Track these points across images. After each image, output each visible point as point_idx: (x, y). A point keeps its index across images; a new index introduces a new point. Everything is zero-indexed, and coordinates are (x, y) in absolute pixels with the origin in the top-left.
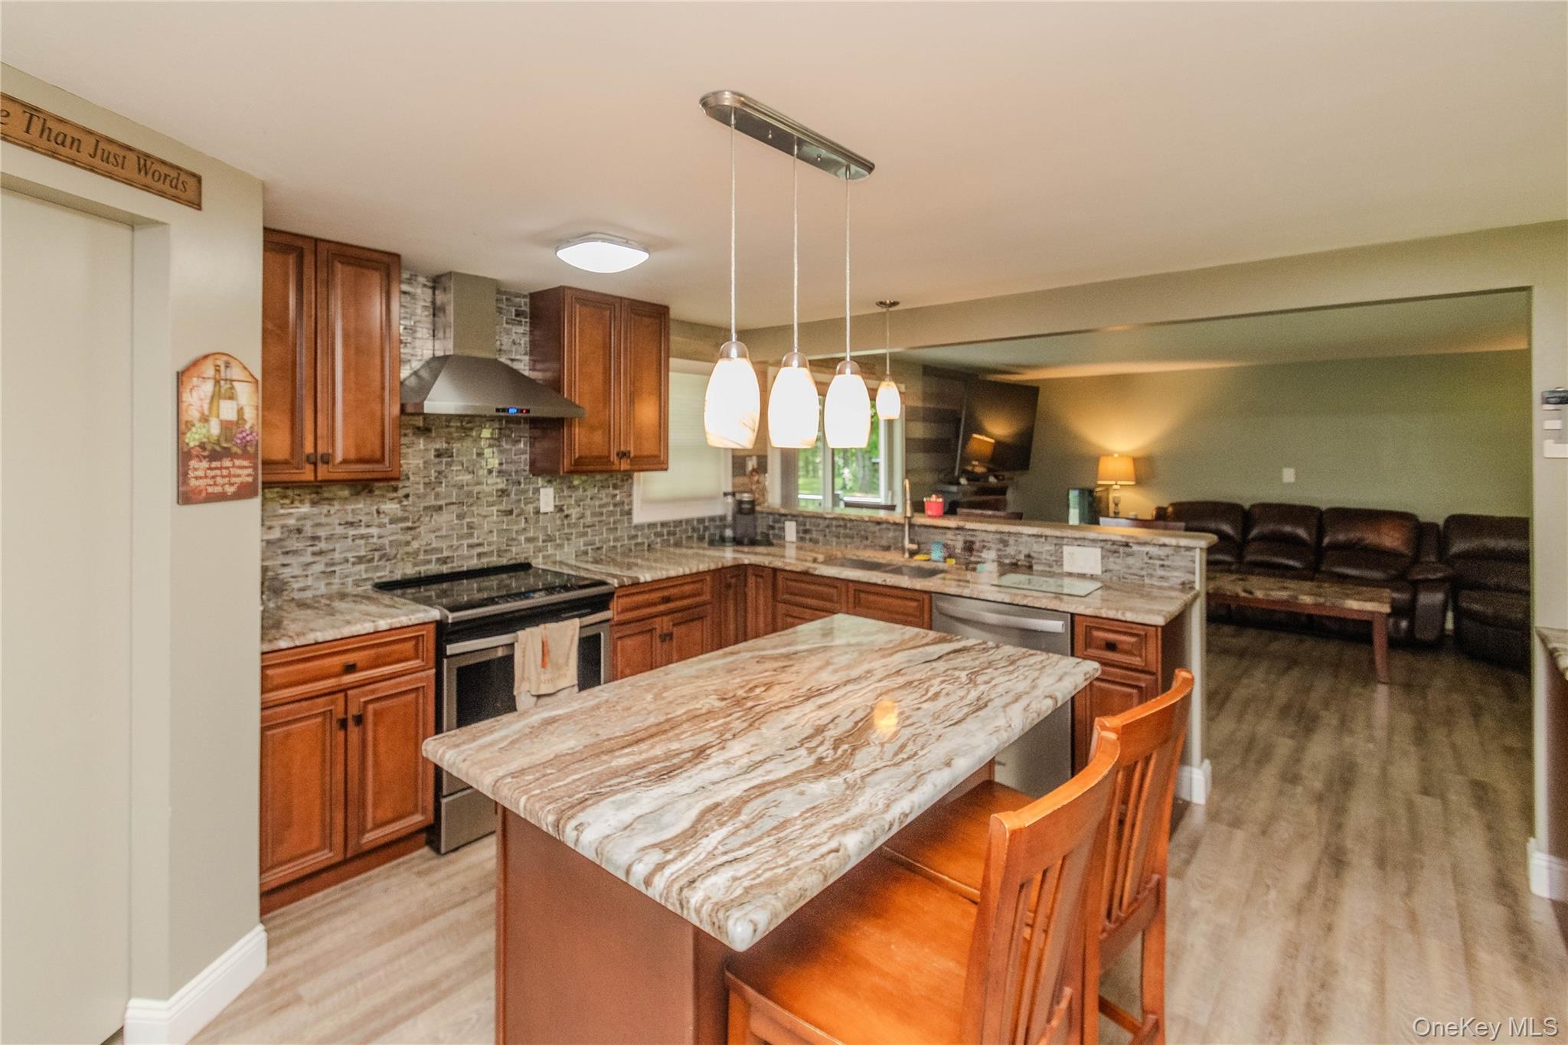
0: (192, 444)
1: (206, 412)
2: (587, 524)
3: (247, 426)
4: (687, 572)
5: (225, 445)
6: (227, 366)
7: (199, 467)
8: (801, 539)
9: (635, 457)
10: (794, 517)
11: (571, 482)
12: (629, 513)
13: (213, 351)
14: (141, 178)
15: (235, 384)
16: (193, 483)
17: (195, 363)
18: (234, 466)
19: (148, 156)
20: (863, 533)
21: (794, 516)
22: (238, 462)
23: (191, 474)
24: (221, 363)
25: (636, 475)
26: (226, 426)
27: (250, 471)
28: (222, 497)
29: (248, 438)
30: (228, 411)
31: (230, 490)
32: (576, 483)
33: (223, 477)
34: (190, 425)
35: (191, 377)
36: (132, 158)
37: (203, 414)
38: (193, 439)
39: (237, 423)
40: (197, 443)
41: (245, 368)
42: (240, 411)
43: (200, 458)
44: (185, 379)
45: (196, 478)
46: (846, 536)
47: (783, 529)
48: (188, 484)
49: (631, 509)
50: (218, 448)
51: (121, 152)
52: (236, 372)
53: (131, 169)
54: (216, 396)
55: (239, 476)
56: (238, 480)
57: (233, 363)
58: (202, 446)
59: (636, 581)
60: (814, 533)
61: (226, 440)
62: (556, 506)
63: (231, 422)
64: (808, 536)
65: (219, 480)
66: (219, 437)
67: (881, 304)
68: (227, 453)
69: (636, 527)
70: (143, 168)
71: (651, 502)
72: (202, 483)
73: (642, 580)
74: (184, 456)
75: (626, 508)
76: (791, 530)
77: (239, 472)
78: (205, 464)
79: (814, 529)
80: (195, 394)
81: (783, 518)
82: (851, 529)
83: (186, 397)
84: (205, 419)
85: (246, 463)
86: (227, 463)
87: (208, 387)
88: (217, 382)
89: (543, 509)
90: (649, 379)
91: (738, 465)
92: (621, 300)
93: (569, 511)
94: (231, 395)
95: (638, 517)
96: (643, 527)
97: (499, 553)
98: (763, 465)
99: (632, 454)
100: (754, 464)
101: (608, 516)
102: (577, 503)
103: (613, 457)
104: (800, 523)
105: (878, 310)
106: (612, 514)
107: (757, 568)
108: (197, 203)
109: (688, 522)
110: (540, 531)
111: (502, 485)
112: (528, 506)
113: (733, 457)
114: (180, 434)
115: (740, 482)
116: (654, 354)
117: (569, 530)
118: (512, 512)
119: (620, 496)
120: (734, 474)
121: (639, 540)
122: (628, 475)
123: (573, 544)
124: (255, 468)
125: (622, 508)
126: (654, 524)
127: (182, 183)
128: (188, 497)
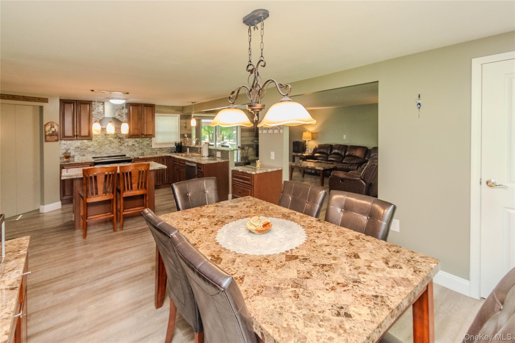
2: (140, 148)
4: (152, 157)
12: (151, 146)
13: (50, 121)
17: (47, 124)
19: (39, 98)
22: (55, 136)
24: (52, 123)
26: (53, 132)
28: (52, 141)
29: (57, 132)
30: (53, 129)
34: (47, 132)
36: (37, 99)
38: (47, 133)
41: (56, 123)
42: (55, 130)
44: (45, 126)
50: (51, 135)
51: (35, 98)
52: (54, 124)
56: (55, 139)
58: (49, 134)
59: (138, 157)
62: (132, 144)
65: (52, 139)
66: (51, 133)
68: (53, 135)
69: (153, 149)
70: (39, 100)
71: (156, 144)
72: (49, 139)
73: (140, 158)
74: (46, 136)
75: (150, 145)
76: (188, 149)
78: (49, 137)
79: (192, 149)
80: (47, 128)
81: (187, 147)
84: (49, 131)
86: (53, 137)
87: (50, 127)
89: (129, 145)
90: (150, 119)
91: (182, 136)
92: (142, 104)
93: (136, 145)
94: (54, 127)
95: (153, 147)
96: (155, 149)
97: (119, 153)
98: (190, 136)
99: (145, 134)
100: (186, 136)
101: (145, 146)
102: (137, 144)
103: (140, 135)
104: (189, 148)
105: (192, 104)
106: (146, 146)
107: (170, 157)
108: (47, 102)
109: (167, 148)
110: (128, 149)
111: (119, 140)
112: (126, 144)
113: (181, 134)
114: (45, 133)
115: (182, 139)
116: (151, 114)
117: (135, 149)
118: (122, 145)
119: (148, 143)
120: (181, 138)
121: (153, 151)
122: (151, 138)
123: (136, 152)
124: (58, 137)
125: (149, 145)
126: (157, 148)
127: (45, 100)
128: (46, 141)
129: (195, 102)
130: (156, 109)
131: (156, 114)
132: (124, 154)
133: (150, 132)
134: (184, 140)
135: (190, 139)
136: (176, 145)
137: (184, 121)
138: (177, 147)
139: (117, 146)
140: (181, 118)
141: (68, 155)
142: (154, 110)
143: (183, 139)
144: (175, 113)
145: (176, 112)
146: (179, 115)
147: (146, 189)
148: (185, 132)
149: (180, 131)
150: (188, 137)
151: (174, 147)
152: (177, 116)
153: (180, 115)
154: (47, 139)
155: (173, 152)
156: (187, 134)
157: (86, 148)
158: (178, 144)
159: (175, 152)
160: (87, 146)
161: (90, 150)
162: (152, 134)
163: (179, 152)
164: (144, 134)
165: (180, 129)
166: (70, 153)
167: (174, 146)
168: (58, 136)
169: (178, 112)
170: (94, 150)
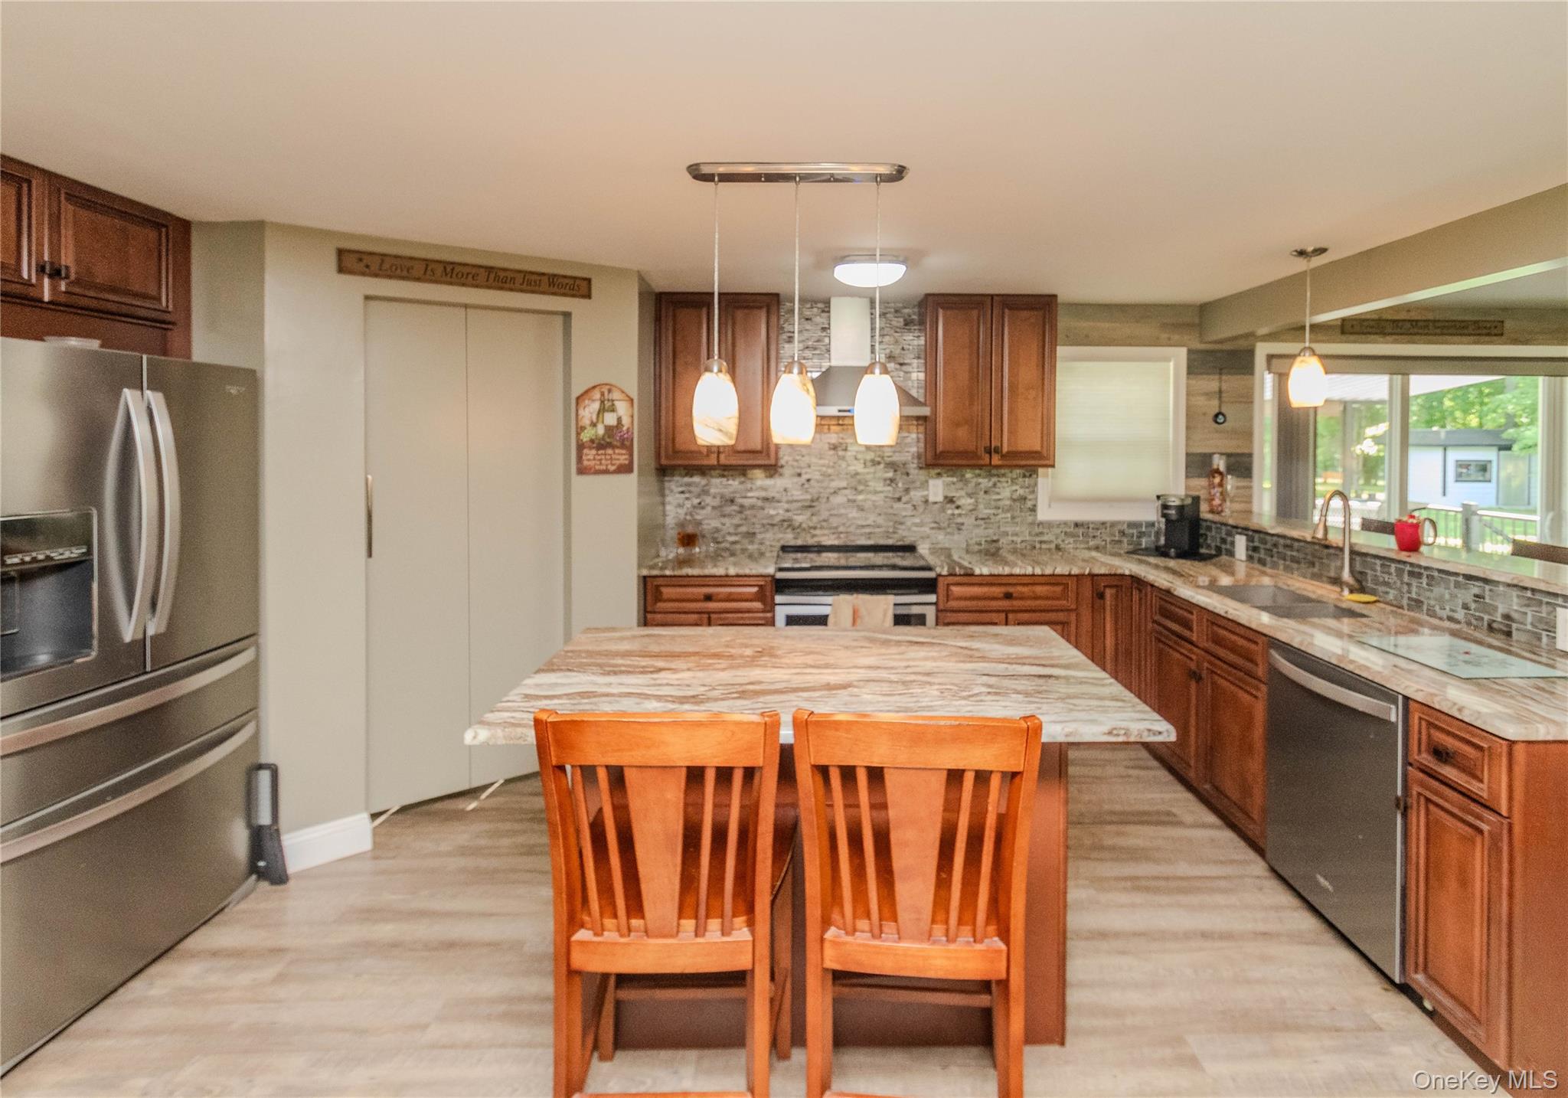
0: (585, 440)
1: (595, 420)
2: (980, 516)
3: (625, 428)
4: (1038, 572)
5: (608, 440)
6: (610, 391)
7: (590, 454)
8: (1250, 558)
9: (1008, 452)
10: (1244, 530)
11: (963, 476)
12: (1034, 510)
13: (599, 383)
14: (552, 289)
15: (616, 403)
16: (586, 463)
17: (587, 392)
18: (614, 453)
19: (555, 275)
20: (1309, 557)
21: (1246, 529)
22: (617, 451)
23: (584, 457)
24: (605, 390)
25: (1041, 470)
26: (608, 429)
27: (627, 457)
28: (606, 472)
29: (626, 436)
30: (610, 419)
31: (612, 468)
32: (968, 475)
33: (606, 460)
34: (584, 428)
35: (584, 400)
36: (545, 279)
37: (592, 422)
38: (586, 436)
39: (617, 426)
40: (588, 439)
41: (623, 392)
42: (619, 419)
43: (591, 448)
44: (580, 401)
45: (589, 460)
46: (1294, 560)
47: (1233, 543)
48: (582, 464)
49: (1035, 506)
50: (602, 442)
51: (538, 278)
52: (616, 395)
53: (545, 286)
54: (602, 411)
55: (618, 459)
56: (618, 462)
57: (614, 389)
58: (592, 441)
59: (969, 572)
60: (1262, 551)
61: (609, 437)
62: (946, 497)
63: (613, 427)
64: (1256, 555)
65: (603, 462)
66: (604, 436)
67: (1302, 253)
68: (610, 445)
69: (1040, 524)
70: (552, 284)
71: (1056, 499)
72: (592, 463)
73: (977, 572)
74: (581, 447)
75: (1029, 504)
76: (1241, 543)
77: (618, 457)
78: (594, 452)
79: (1262, 546)
80: (587, 410)
81: (1234, 530)
82: (1298, 551)
83: (581, 412)
84: (594, 425)
85: (624, 452)
86: (610, 451)
87: (596, 406)
88: (602, 402)
89: (931, 499)
90: (1028, 373)
91: (1198, 464)
92: (992, 296)
93: (961, 503)
94: (613, 410)
95: (1043, 514)
96: (1049, 525)
97: (887, 534)
98: (1242, 465)
99: (1005, 449)
100: (1220, 463)
101: (1005, 511)
102: (970, 495)
103: (981, 451)
104: (1250, 539)
105: (1301, 265)
106: (1010, 509)
107: (1137, 581)
108: (588, 296)
109: (1113, 524)
110: (928, 518)
111: (890, 475)
112: (916, 495)
113: (1188, 455)
114: (578, 434)
115: (1200, 484)
116: (1034, 347)
117: (959, 520)
118: (899, 499)
119: (1021, 492)
120: (1188, 476)
121: (1045, 538)
122: (1031, 471)
123: (964, 533)
124: (631, 455)
125: (1025, 504)
126: (1065, 523)
127: (578, 286)
128: (582, 471)
129: (1321, 251)
130: (1063, 322)
131: (1061, 351)
132: (907, 542)
133: (1029, 441)
134: (1212, 486)
135: (1242, 483)
136: (1164, 515)
137: (1211, 383)
138: (1169, 522)
139: (879, 499)
140: (1192, 370)
141: (690, 529)
142: (1054, 327)
143: (1203, 482)
144: (1156, 343)
145: (1164, 336)
146: (1182, 352)
147: (1005, 934)
148: (1217, 445)
149: (1188, 438)
150: (1230, 469)
151: (1152, 524)
152: (1167, 359)
153: (1190, 352)
155: (1147, 551)
156: (1229, 455)
157: (760, 503)
158: (1181, 509)
159: (1161, 552)
160: (763, 494)
161: (772, 512)
162: (1038, 448)
163: (1182, 555)
164: (997, 450)
165: (1188, 428)
166: (699, 523)
167: (1151, 514)
168: (630, 450)
169: (1176, 337)
170: (789, 514)
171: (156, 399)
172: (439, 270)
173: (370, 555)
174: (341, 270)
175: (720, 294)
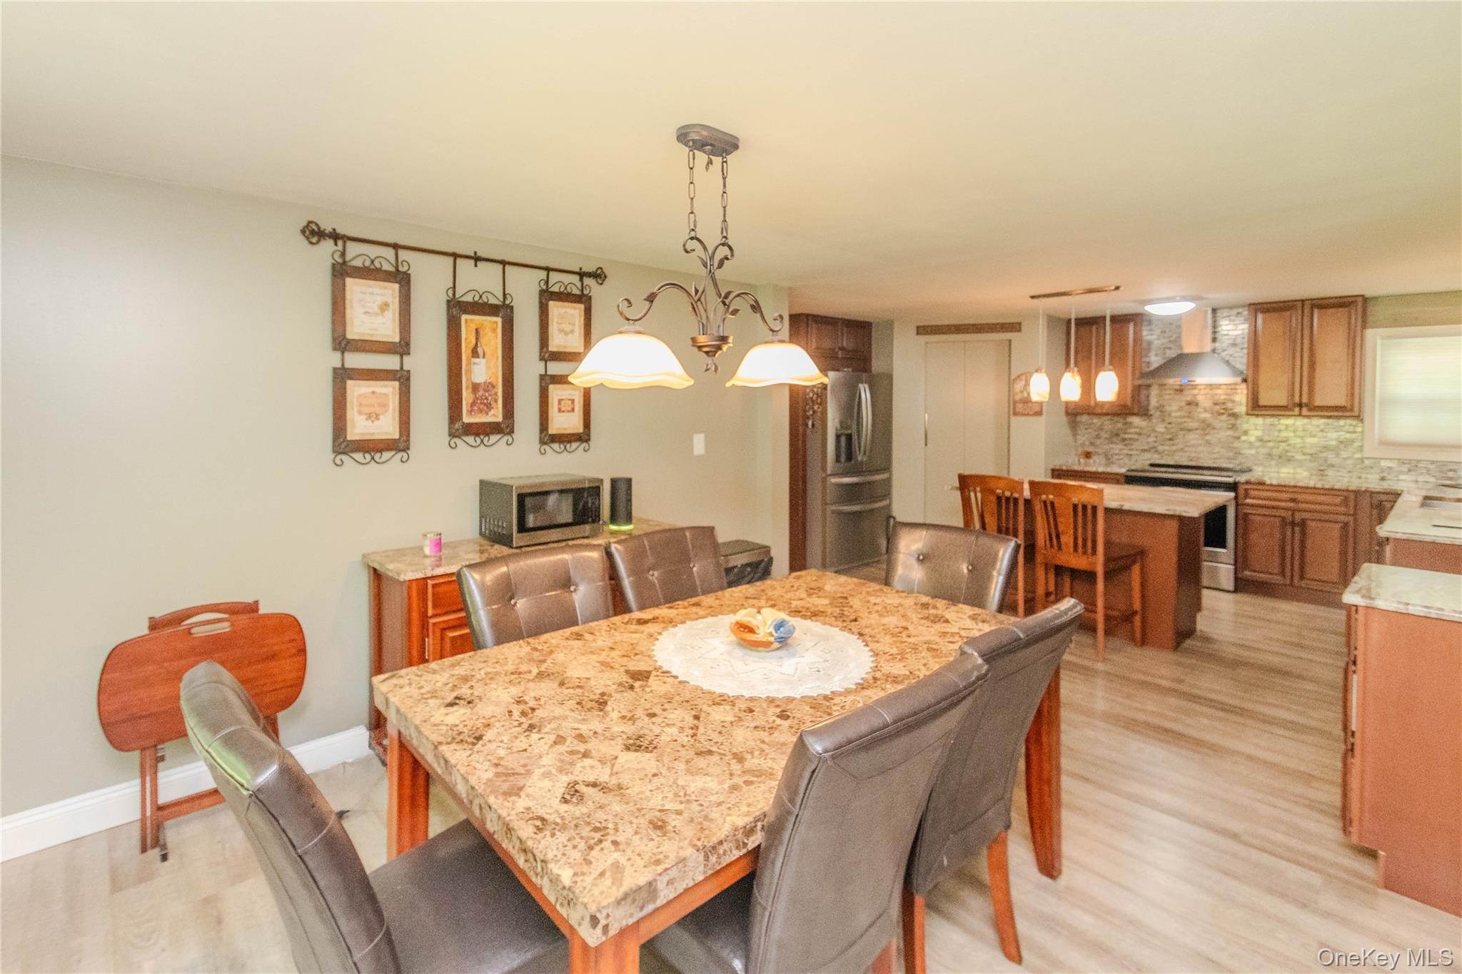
1: (1022, 390)
2: (1309, 452)
7: (1019, 406)
9: (1316, 407)
13: (1023, 372)
14: (1002, 330)
17: (1018, 376)
18: (1032, 406)
22: (1034, 405)
23: (1017, 407)
24: (1028, 376)
27: (1039, 407)
28: (1028, 415)
31: (1031, 413)
33: (1027, 409)
34: (1016, 394)
35: (1017, 380)
36: (998, 326)
38: (1018, 398)
43: (1020, 403)
44: (1015, 381)
45: (1019, 409)
48: (1014, 410)
49: (1362, 446)
51: (995, 326)
53: (998, 329)
54: (1026, 385)
56: (1034, 410)
58: (1021, 400)
59: (1261, 482)
68: (1030, 402)
70: (1002, 327)
71: (1385, 443)
72: (1021, 410)
73: (1268, 482)
74: (1013, 402)
77: (1034, 408)
78: (1022, 405)
80: (1018, 385)
83: (1014, 386)
84: (1022, 392)
85: (1038, 405)
86: (1030, 405)
87: (1023, 383)
88: (1026, 381)
90: (1336, 351)
92: (1302, 301)
93: (1292, 442)
95: (1369, 453)
102: (1299, 437)
103: (1292, 406)
108: (1020, 330)
114: (1012, 396)
119: (1347, 436)
124: (1041, 407)
126: (1391, 460)
127: (1015, 327)
128: (1015, 414)
141: (1087, 449)
142: (1364, 315)
154: (1017, 410)
162: (1344, 404)
164: (1306, 405)
170: (1156, 445)
171: (866, 386)
172: (953, 329)
173: (926, 445)
174: (918, 334)
175: (1076, 319)
